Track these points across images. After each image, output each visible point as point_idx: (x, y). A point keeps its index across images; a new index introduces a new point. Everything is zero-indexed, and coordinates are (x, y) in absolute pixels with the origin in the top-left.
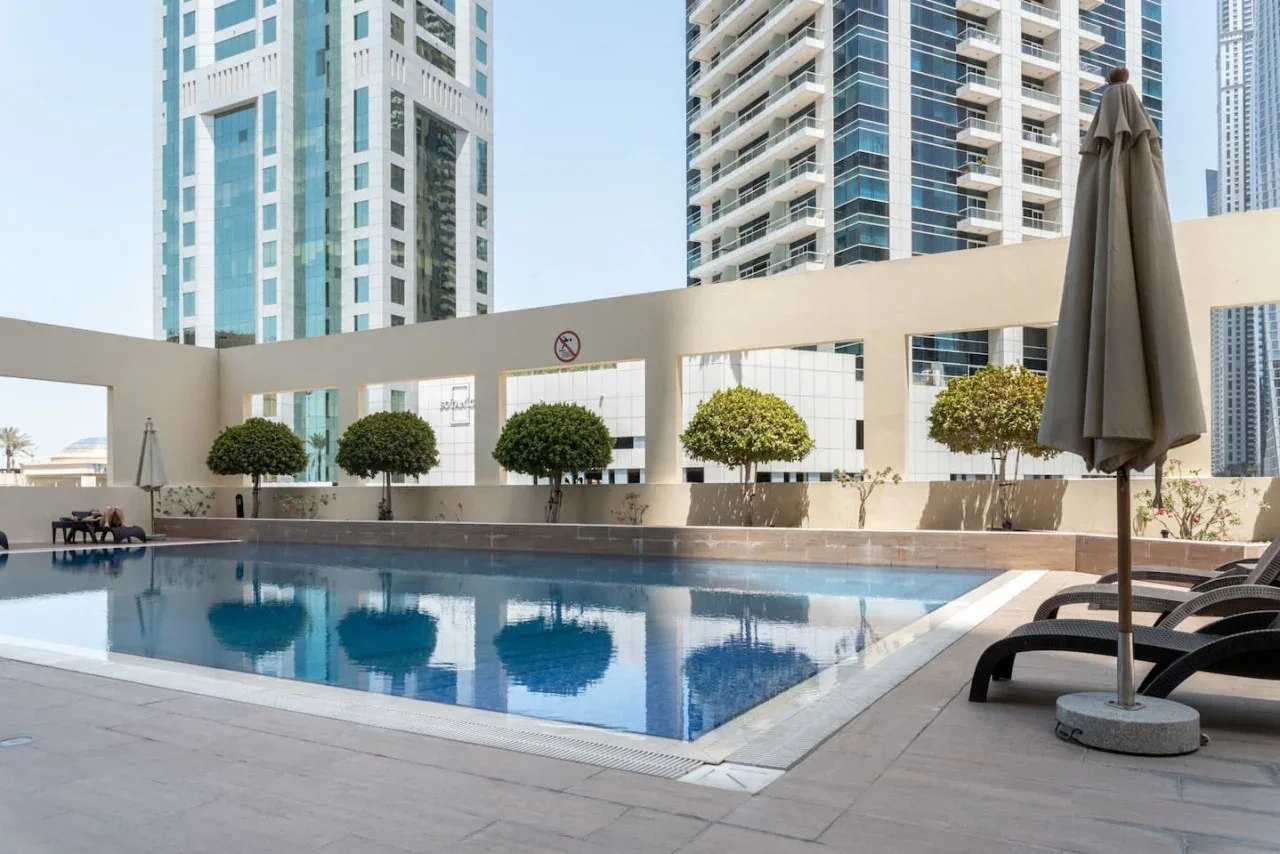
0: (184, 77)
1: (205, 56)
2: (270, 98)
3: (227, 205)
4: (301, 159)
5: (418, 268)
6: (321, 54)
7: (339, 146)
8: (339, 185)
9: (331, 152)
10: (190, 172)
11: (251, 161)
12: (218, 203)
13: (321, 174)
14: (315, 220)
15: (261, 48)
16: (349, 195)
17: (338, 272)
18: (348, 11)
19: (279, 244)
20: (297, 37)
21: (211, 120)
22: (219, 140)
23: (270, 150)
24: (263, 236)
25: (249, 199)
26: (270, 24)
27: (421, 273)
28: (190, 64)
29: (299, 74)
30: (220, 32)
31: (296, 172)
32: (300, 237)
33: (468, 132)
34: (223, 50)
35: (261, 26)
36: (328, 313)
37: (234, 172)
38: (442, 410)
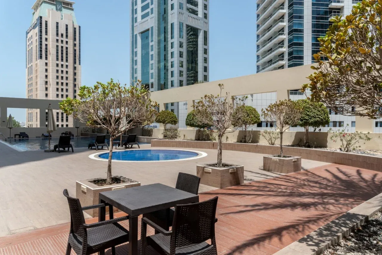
0: (135, 24)
1: (139, 19)
2: (152, 28)
3: (144, 55)
4: (159, 42)
5: (187, 67)
6: (163, 15)
7: (168, 38)
8: (168, 48)
9: (165, 40)
10: (136, 48)
11: (148, 43)
12: (142, 54)
13: (163, 45)
14: (162, 57)
15: (150, 16)
16: (170, 50)
17: (167, 70)
18: (170, 3)
19: (154, 64)
20: (158, 12)
21: (141, 34)
22: (142, 39)
23: (152, 41)
24: (151, 62)
25: (148, 53)
26: (152, 9)
27: (188, 68)
28: (136, 22)
29: (159, 20)
30: (142, 13)
31: (158, 46)
32: (159, 62)
33: (201, 29)
34: (143, 17)
35: (150, 10)
36: (165, 80)
37: (145, 47)
38: (184, 105)
